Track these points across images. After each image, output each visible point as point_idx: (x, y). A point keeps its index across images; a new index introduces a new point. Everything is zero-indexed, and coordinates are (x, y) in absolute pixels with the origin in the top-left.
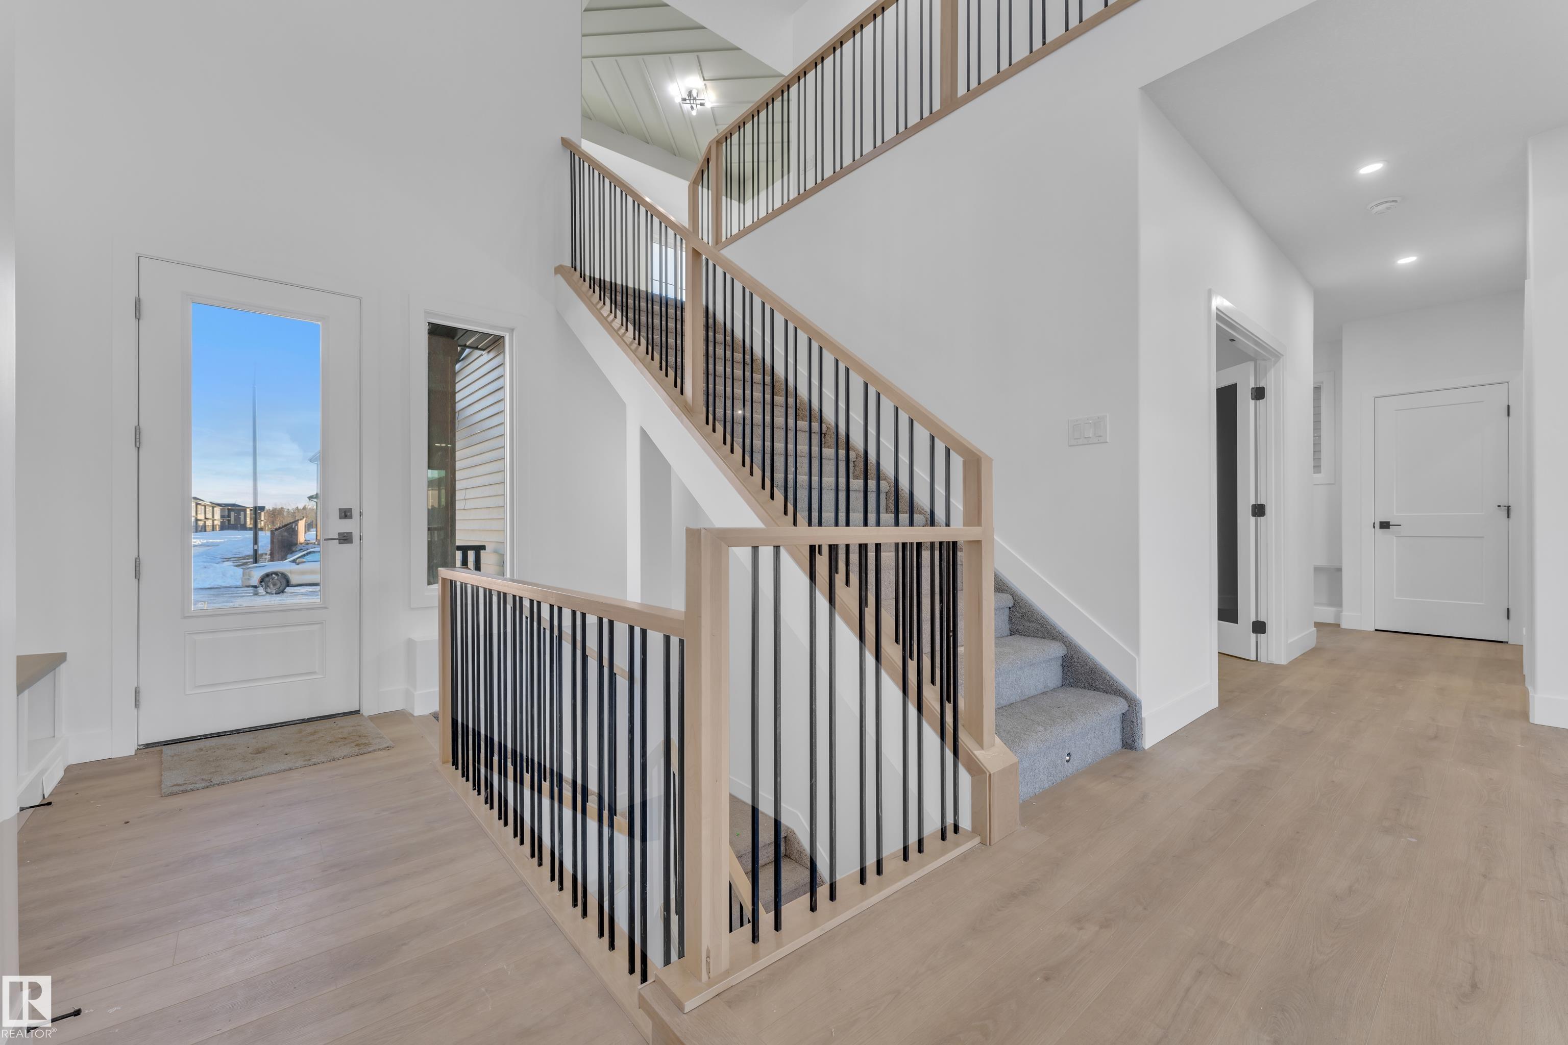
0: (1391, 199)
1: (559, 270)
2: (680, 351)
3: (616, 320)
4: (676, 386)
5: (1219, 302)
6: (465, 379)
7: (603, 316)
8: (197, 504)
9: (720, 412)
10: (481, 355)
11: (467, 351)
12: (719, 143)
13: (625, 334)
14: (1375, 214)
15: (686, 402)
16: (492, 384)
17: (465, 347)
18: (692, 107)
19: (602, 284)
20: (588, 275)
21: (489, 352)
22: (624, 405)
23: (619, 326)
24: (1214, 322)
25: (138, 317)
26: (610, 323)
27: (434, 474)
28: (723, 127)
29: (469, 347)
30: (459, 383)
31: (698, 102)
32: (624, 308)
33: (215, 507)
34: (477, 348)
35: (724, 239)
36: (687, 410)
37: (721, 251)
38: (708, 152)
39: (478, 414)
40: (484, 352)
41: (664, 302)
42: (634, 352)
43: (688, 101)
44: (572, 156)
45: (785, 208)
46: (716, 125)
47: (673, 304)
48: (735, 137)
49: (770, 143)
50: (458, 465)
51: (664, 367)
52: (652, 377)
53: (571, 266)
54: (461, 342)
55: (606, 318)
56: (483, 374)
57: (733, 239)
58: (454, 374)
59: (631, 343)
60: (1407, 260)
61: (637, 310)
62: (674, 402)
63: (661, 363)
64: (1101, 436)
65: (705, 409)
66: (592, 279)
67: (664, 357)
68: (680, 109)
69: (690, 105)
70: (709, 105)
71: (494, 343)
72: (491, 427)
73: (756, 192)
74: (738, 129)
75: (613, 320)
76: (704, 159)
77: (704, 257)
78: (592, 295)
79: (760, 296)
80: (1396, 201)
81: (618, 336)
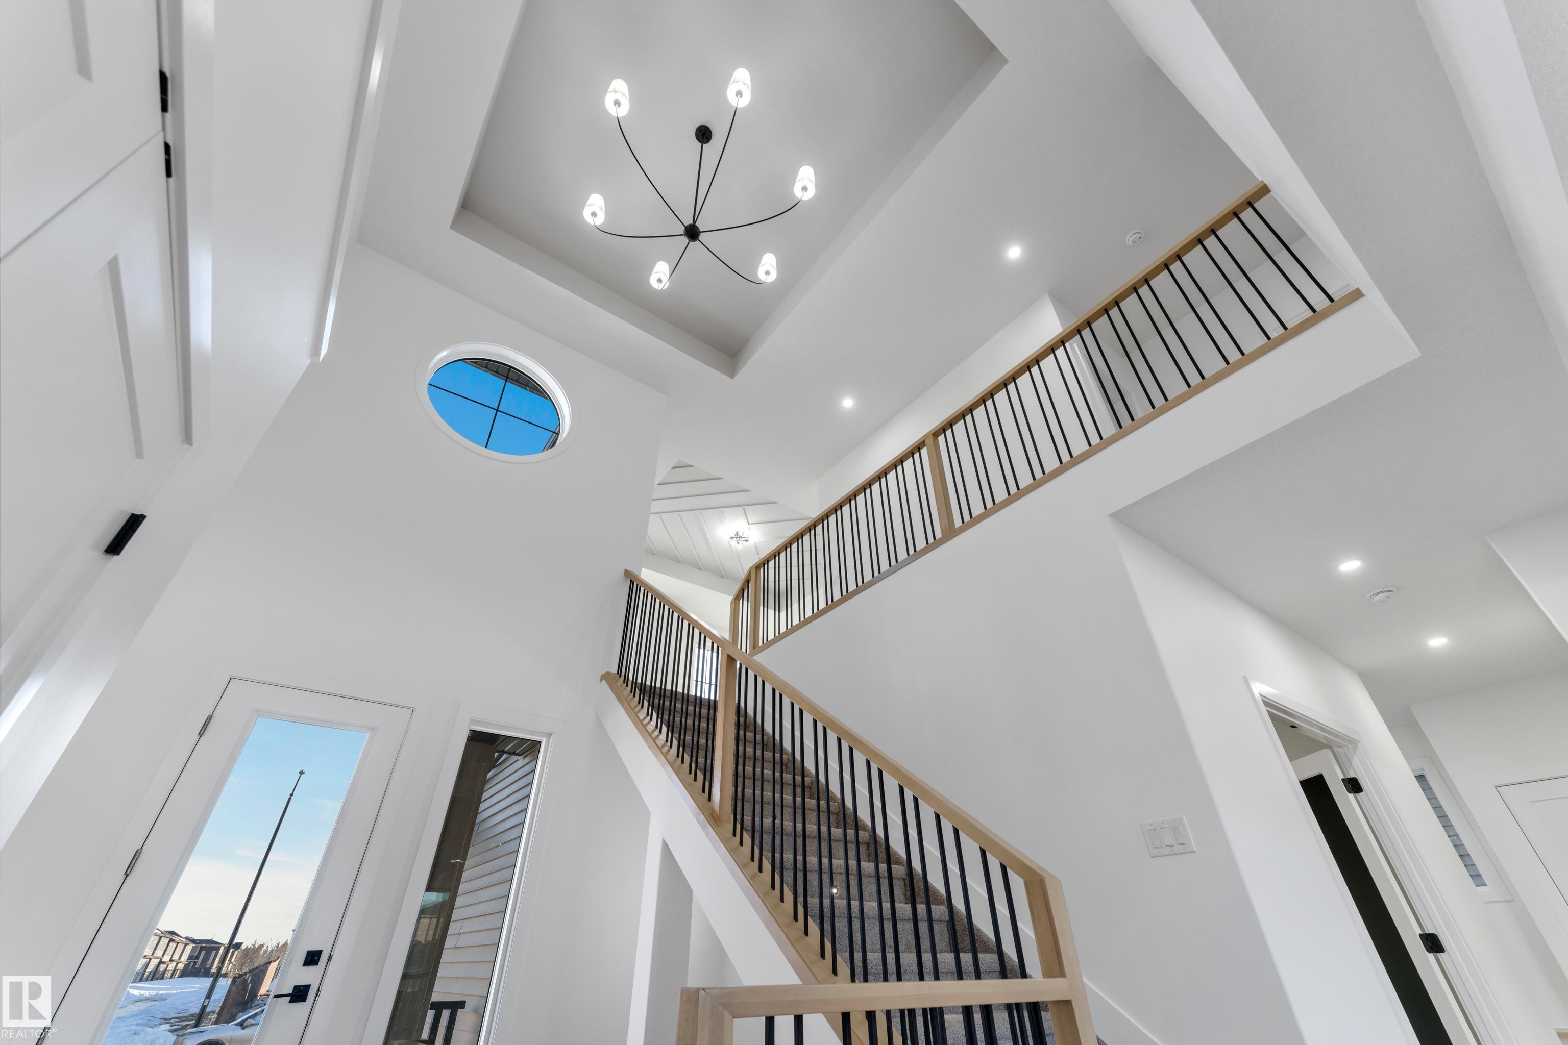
0: (1386, 589)
1: (606, 677)
2: (710, 752)
3: (652, 723)
4: (704, 791)
5: (1259, 688)
6: (496, 786)
7: (639, 719)
8: (171, 940)
9: (748, 819)
10: (517, 760)
11: (505, 756)
12: (757, 568)
13: (658, 736)
14: (1378, 602)
15: (713, 809)
16: (519, 792)
17: (503, 752)
18: (738, 543)
19: (642, 688)
20: (631, 680)
21: (525, 757)
22: (647, 814)
23: (654, 728)
24: (1264, 709)
25: (201, 733)
26: (645, 726)
27: (435, 897)
28: (763, 555)
29: (506, 753)
30: (486, 792)
31: (744, 539)
32: (660, 710)
33: (188, 944)
34: (514, 754)
35: (761, 644)
36: (714, 819)
37: (754, 657)
38: (748, 575)
39: (498, 826)
40: (520, 758)
41: (699, 702)
42: (665, 755)
43: (735, 539)
44: (632, 583)
45: (815, 617)
46: (758, 554)
47: (707, 703)
48: (771, 564)
49: (801, 566)
50: (462, 888)
51: (693, 771)
52: (679, 782)
53: (616, 672)
54: (500, 748)
55: (641, 721)
56: (513, 782)
57: (769, 644)
58: (485, 781)
59: (663, 746)
60: (1438, 642)
61: (672, 711)
62: (700, 809)
63: (691, 766)
64: (1185, 844)
65: (732, 816)
66: (634, 683)
67: (694, 760)
68: (728, 545)
69: (737, 542)
70: (751, 542)
71: (532, 748)
72: (508, 840)
73: (789, 604)
74: (773, 557)
75: (649, 723)
76: (745, 581)
77: (738, 663)
78: (632, 699)
79: (789, 697)
80: (1392, 591)
81: (651, 738)
